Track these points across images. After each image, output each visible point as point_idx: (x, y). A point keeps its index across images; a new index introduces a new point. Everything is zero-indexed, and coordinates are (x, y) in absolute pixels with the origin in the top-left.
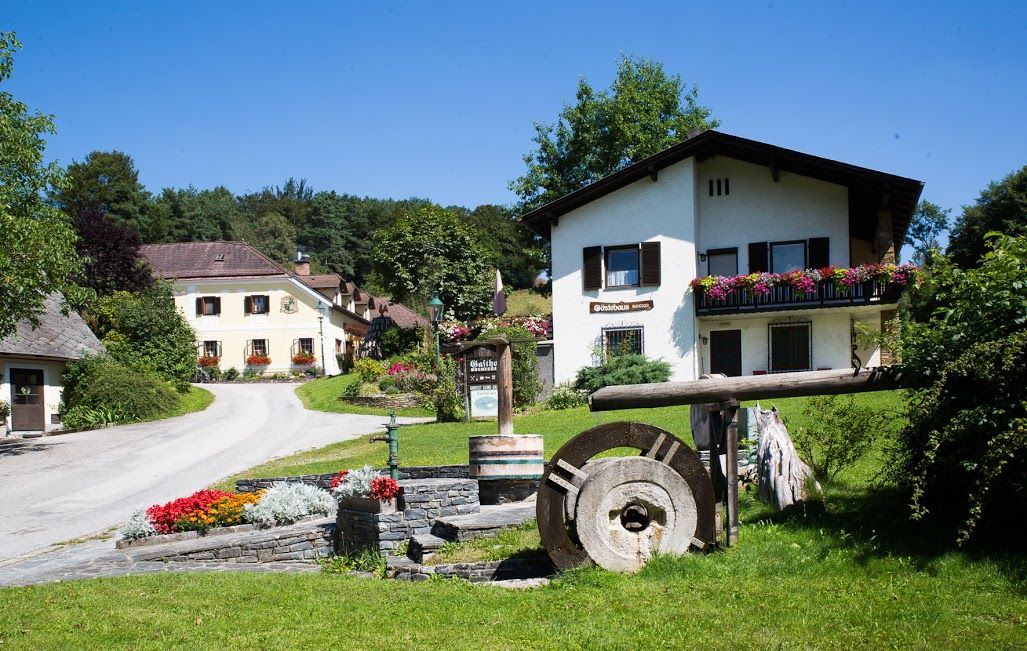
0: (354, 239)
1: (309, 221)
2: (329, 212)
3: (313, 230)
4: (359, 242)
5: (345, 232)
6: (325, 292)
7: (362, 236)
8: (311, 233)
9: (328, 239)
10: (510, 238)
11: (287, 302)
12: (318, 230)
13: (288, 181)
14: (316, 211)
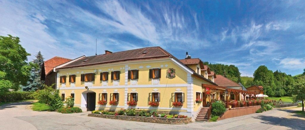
6: (191, 67)
11: (170, 72)
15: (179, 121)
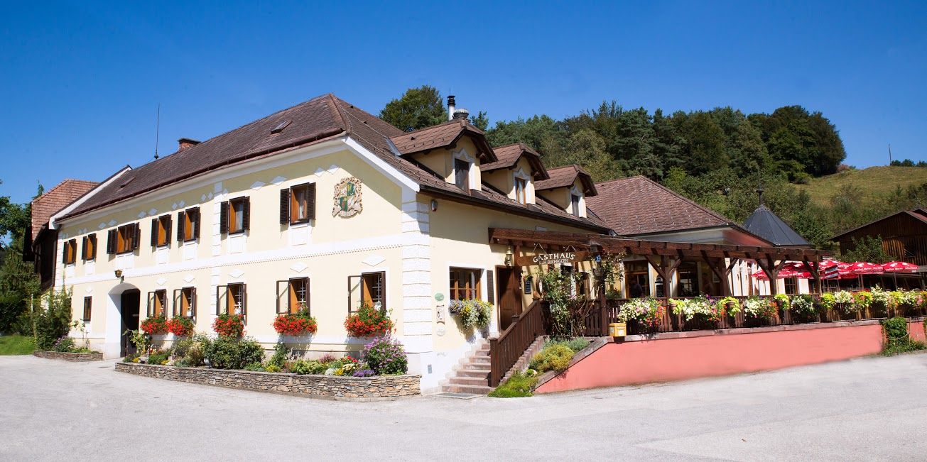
0: (662, 145)
1: (619, 132)
2: (636, 123)
3: (623, 140)
4: (667, 147)
5: (652, 140)
6: (426, 162)
7: (669, 142)
8: (619, 142)
9: (636, 146)
10: (809, 131)
11: (344, 191)
12: (625, 140)
13: (602, 105)
14: (624, 124)
15: (362, 390)
